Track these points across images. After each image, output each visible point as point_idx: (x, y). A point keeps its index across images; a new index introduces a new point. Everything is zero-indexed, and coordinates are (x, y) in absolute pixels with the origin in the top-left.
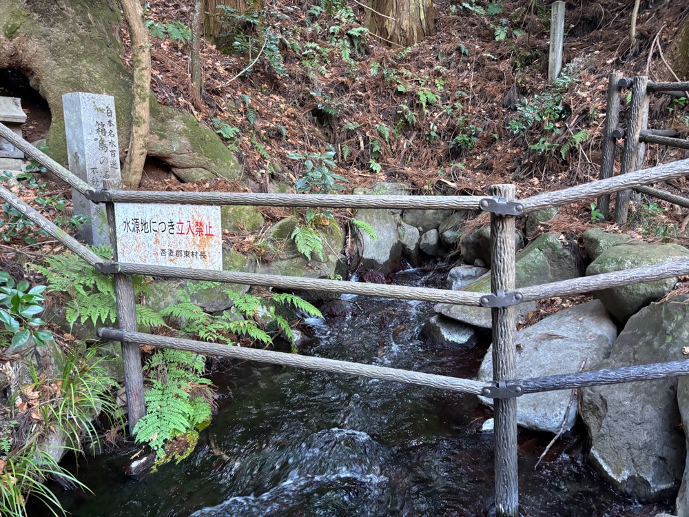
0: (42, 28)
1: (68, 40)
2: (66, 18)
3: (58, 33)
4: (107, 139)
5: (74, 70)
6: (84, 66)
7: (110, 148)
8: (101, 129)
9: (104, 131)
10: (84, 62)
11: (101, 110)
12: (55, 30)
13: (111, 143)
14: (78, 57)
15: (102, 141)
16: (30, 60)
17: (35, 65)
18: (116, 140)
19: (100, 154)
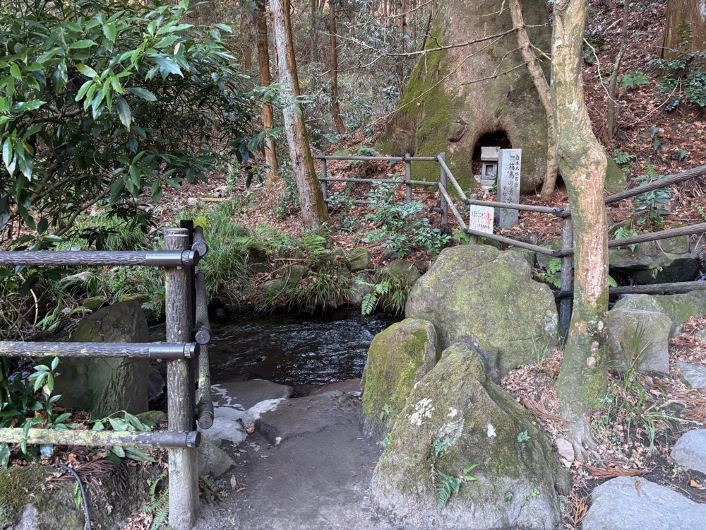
0: (512, 109)
1: (524, 113)
2: (525, 101)
3: (520, 110)
4: (514, 172)
5: (525, 130)
6: (530, 127)
7: (515, 176)
8: (512, 166)
9: (513, 168)
10: (531, 124)
11: (513, 157)
12: (519, 109)
13: (517, 174)
14: (528, 122)
15: (512, 173)
16: (506, 126)
17: (507, 129)
18: (519, 172)
19: (509, 180)
